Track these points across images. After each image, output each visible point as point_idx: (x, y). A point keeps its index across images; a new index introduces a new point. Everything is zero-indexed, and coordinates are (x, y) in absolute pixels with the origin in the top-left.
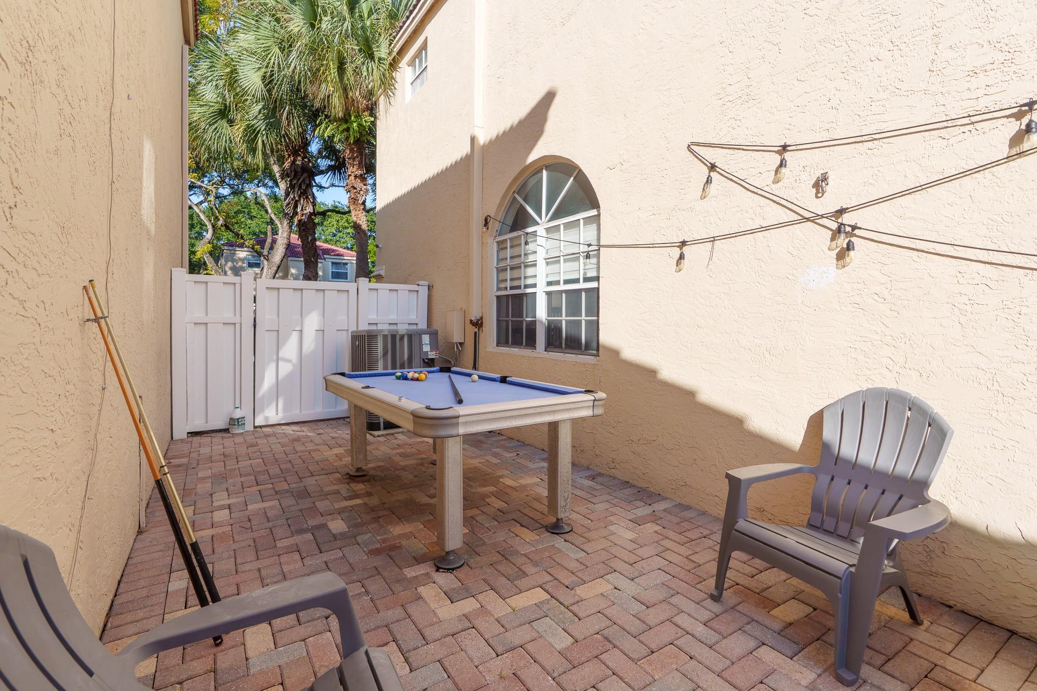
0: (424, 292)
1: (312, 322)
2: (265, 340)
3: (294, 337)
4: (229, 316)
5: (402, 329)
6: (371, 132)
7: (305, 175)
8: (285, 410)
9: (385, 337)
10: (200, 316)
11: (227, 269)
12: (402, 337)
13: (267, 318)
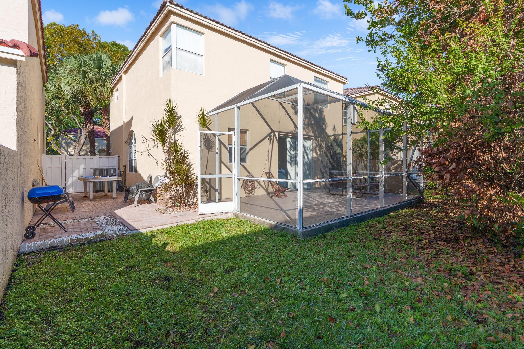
0: (117, 158)
1: (82, 167)
2: (68, 171)
3: (77, 171)
4: (58, 165)
5: (104, 168)
6: (109, 105)
7: (90, 115)
8: (74, 189)
9: (100, 170)
10: (50, 165)
11: (63, 143)
12: (105, 170)
13: (69, 165)
